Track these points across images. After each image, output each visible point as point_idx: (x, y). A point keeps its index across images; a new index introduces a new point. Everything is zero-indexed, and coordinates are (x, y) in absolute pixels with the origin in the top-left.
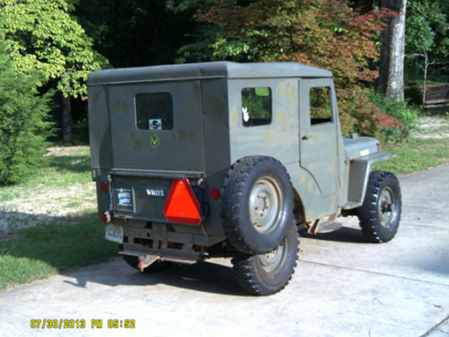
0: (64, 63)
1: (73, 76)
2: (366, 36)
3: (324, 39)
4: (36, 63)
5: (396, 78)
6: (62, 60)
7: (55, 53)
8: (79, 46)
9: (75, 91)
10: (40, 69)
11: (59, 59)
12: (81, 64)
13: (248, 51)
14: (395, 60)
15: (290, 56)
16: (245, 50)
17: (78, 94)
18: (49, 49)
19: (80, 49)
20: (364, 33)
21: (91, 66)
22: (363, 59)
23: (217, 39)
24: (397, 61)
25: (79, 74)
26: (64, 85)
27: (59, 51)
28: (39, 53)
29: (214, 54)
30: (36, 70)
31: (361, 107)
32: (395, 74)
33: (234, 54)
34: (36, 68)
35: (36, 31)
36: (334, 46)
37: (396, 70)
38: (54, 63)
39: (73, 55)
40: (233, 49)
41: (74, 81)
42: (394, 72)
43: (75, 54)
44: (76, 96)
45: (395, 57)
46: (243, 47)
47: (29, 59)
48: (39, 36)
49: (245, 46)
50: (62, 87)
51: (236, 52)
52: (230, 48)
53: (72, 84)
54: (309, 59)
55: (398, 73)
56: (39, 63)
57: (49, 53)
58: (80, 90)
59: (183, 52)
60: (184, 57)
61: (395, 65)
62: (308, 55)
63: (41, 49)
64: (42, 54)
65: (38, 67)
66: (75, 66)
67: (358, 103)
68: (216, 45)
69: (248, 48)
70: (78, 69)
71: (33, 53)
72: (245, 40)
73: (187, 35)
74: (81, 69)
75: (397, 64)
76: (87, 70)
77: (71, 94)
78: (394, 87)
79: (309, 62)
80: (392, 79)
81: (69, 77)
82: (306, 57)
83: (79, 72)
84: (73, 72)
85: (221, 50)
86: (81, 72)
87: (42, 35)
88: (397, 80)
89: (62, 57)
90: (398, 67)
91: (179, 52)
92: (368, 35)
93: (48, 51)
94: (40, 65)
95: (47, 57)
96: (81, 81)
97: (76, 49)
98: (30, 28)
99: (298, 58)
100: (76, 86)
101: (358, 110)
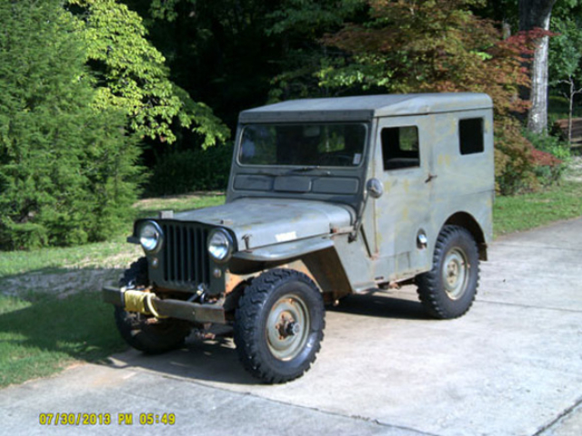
0: (141, 97)
1: (150, 113)
2: (517, 61)
3: (473, 65)
4: (111, 97)
5: (538, 109)
6: (138, 94)
7: (130, 85)
8: (156, 77)
9: (153, 131)
10: (116, 104)
11: (135, 93)
12: (158, 98)
13: (364, 79)
14: (537, 87)
15: (434, 85)
16: (359, 78)
17: (156, 134)
18: (123, 81)
19: (157, 80)
20: (515, 57)
21: (170, 101)
22: (513, 87)
23: (323, 67)
24: (539, 89)
25: (158, 110)
26: (139, 124)
27: (134, 83)
28: (112, 86)
29: (320, 84)
30: (111, 105)
31: (513, 142)
32: (537, 105)
33: (347, 84)
34: (112, 103)
35: (111, 60)
36: (485, 72)
37: (538, 100)
38: (130, 98)
39: (149, 88)
40: (344, 77)
41: (151, 119)
42: (536, 102)
43: (151, 87)
44: (153, 137)
45: (537, 84)
46: (356, 75)
47: (103, 93)
48: (115, 66)
49: (359, 74)
50: (136, 126)
51: (348, 81)
52: (341, 77)
53: (147, 123)
54: (456, 88)
55: (540, 103)
56: (114, 97)
57: (124, 85)
58: (159, 130)
59: (278, 83)
60: (281, 88)
61: (536, 95)
62: (455, 82)
63: (115, 81)
64: (116, 87)
65: (115, 102)
66: (152, 101)
67: (509, 137)
68: (322, 74)
69: (362, 76)
70: (154, 105)
71: (106, 86)
72: (357, 66)
73: (271, 61)
74: (159, 105)
75: (539, 93)
76: (166, 105)
77: (148, 134)
78: (536, 121)
79: (457, 90)
80: (533, 111)
81: (145, 114)
82: (453, 85)
83: (156, 107)
84: (148, 107)
85: (328, 78)
86: (159, 107)
87: (118, 65)
88: (539, 112)
89: (139, 90)
90: (541, 96)
91: (272, 82)
92: (520, 59)
93: (122, 83)
94: (115, 99)
95: (122, 90)
96: (159, 119)
97: (152, 80)
98: (104, 56)
99: (444, 87)
100: (154, 124)
101: (510, 146)
